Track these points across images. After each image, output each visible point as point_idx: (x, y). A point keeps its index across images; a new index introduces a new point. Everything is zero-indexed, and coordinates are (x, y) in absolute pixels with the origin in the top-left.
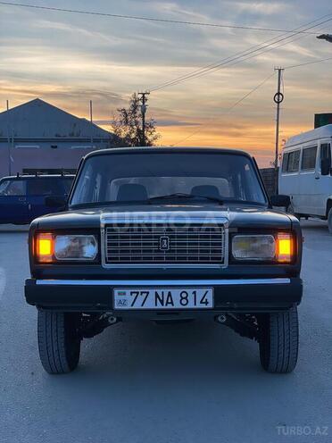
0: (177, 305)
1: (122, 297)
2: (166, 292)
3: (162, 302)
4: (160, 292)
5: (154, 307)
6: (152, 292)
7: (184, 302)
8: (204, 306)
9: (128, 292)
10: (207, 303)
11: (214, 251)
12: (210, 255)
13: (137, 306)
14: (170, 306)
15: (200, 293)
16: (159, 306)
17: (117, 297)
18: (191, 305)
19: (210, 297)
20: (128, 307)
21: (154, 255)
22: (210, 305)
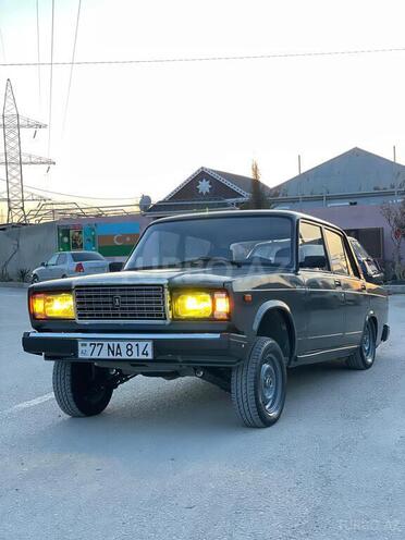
0: (125, 356)
1: (84, 348)
2: (116, 343)
3: (113, 352)
4: (111, 344)
5: (107, 357)
6: (105, 344)
7: (130, 353)
8: (145, 357)
9: (88, 343)
10: (147, 354)
11: (156, 309)
12: (154, 312)
13: (95, 356)
14: (119, 357)
15: (142, 345)
16: (111, 357)
17: (80, 348)
18: (135, 356)
19: (149, 349)
20: (89, 357)
21: (111, 312)
22: (150, 357)
